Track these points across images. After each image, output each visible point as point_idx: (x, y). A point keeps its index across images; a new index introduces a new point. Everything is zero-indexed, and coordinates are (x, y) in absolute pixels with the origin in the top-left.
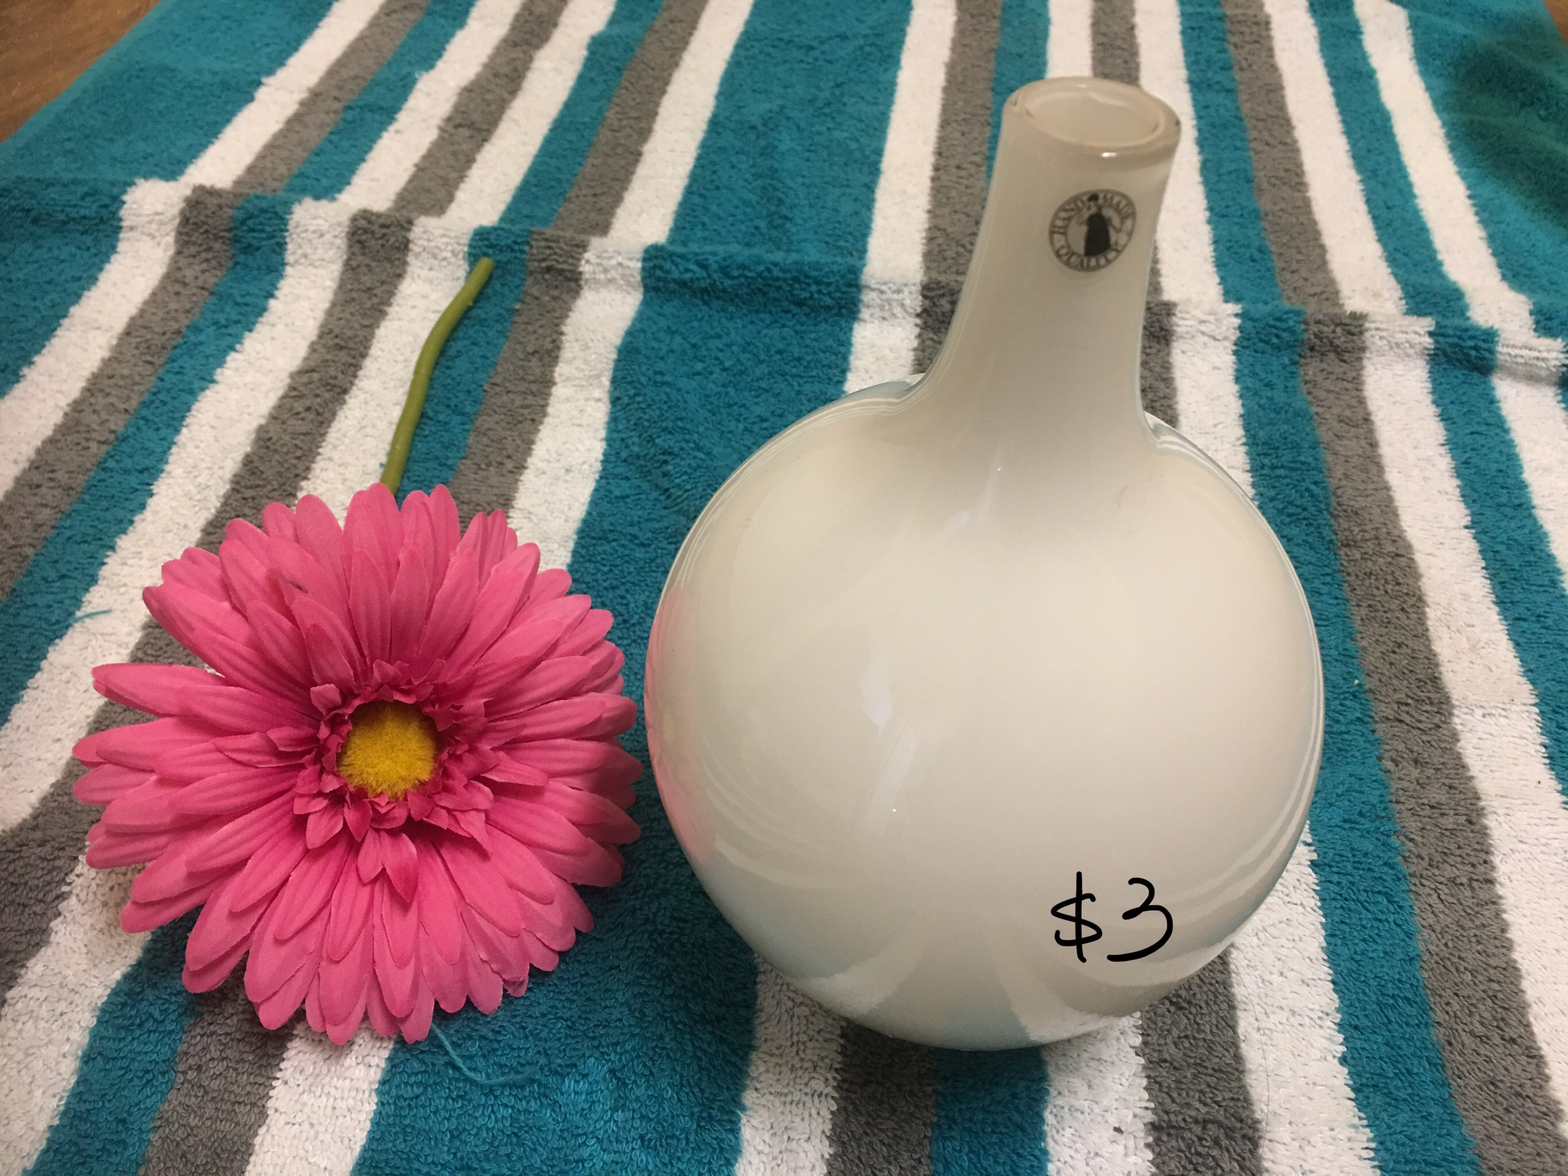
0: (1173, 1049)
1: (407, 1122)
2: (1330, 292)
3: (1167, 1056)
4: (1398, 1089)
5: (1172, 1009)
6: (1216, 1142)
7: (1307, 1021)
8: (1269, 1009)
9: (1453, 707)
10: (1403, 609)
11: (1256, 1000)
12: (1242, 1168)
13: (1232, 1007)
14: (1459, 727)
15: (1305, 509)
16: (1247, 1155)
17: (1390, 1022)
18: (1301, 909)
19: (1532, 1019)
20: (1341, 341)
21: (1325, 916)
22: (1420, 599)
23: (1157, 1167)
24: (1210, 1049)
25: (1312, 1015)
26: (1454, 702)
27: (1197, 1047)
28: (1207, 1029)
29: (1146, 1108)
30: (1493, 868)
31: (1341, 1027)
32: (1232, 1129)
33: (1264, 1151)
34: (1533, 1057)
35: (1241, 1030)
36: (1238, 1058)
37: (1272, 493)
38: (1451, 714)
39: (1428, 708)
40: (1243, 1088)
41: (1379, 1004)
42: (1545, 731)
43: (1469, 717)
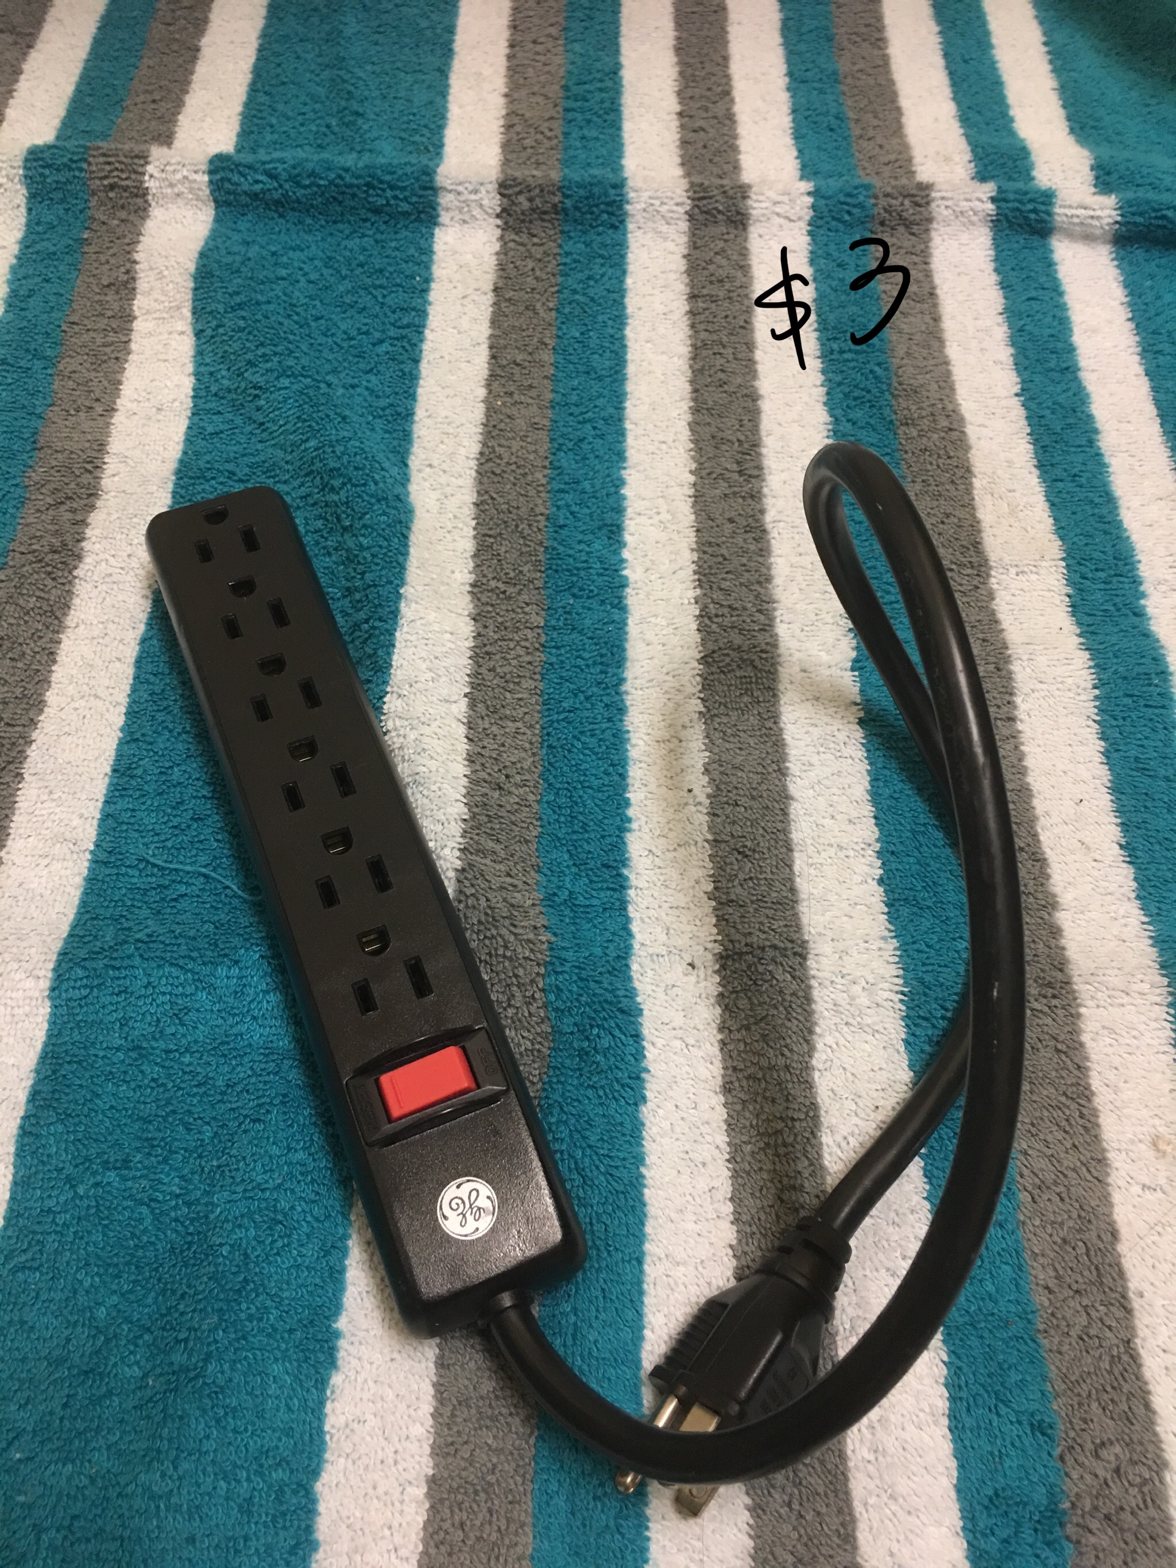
0: (739, 890)
1: (79, 1018)
2: (903, 162)
3: (733, 897)
4: (924, 899)
5: (740, 857)
6: (773, 960)
7: (851, 853)
8: (821, 848)
9: (991, 568)
10: (953, 482)
11: (809, 841)
12: (793, 977)
13: (790, 850)
14: (995, 587)
15: (869, 392)
16: (797, 967)
17: (921, 845)
18: (850, 761)
19: (1039, 830)
20: (909, 212)
21: (870, 764)
22: (968, 470)
23: (724, 986)
24: (770, 886)
25: (857, 848)
26: (992, 564)
27: (759, 885)
28: (768, 871)
29: (715, 941)
30: (1015, 707)
31: (879, 854)
32: (785, 949)
33: (811, 963)
34: (1038, 861)
35: (796, 868)
36: (793, 890)
37: (839, 378)
38: (989, 576)
39: (969, 571)
40: (796, 915)
41: (913, 832)
42: (1070, 582)
43: (1004, 577)
